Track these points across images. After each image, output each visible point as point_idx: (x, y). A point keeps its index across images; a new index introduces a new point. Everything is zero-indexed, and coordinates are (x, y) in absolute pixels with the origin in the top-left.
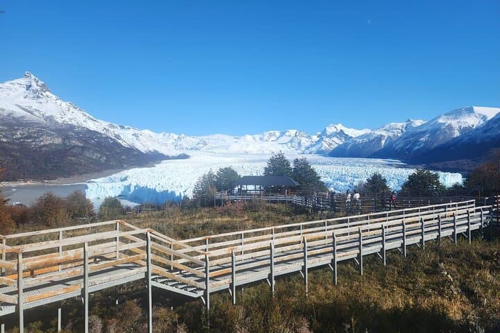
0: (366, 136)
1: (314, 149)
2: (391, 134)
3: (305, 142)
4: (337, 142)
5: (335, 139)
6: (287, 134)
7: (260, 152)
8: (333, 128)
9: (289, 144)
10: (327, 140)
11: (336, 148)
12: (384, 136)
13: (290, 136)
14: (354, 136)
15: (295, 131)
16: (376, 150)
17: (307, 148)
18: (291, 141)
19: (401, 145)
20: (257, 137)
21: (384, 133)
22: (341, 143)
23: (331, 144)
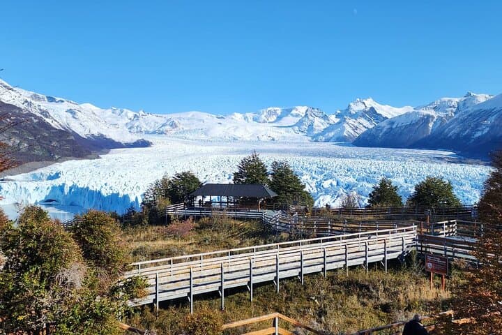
0: (407, 115)
1: (331, 134)
2: (442, 114)
3: (319, 124)
4: (365, 125)
5: (362, 120)
6: (294, 112)
7: (253, 139)
8: (360, 104)
9: (297, 128)
10: (351, 121)
11: (363, 134)
12: (433, 117)
13: (297, 115)
14: (389, 117)
15: (306, 108)
16: (421, 137)
17: (323, 133)
18: (300, 123)
19: (456, 130)
20: (250, 115)
21: (432, 113)
22: (371, 127)
23: (357, 128)
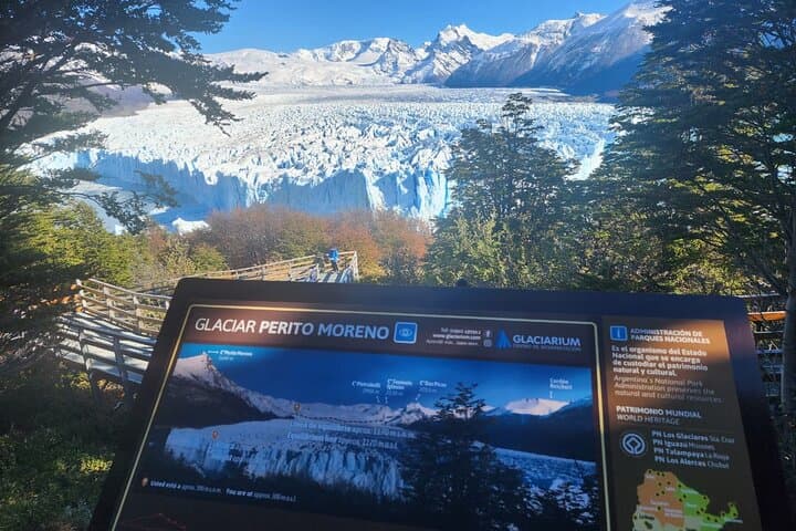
0: (507, 46)
1: (420, 74)
2: (546, 42)
3: (406, 62)
4: (458, 59)
5: (455, 54)
6: (373, 46)
7: (327, 83)
8: (451, 32)
9: (378, 66)
10: (442, 56)
11: (457, 71)
12: (536, 46)
13: (378, 50)
14: (485, 48)
15: (387, 40)
16: (521, 73)
17: (409, 73)
18: (382, 60)
19: (562, 62)
20: (320, 52)
21: (535, 40)
22: (464, 62)
23: (448, 64)
